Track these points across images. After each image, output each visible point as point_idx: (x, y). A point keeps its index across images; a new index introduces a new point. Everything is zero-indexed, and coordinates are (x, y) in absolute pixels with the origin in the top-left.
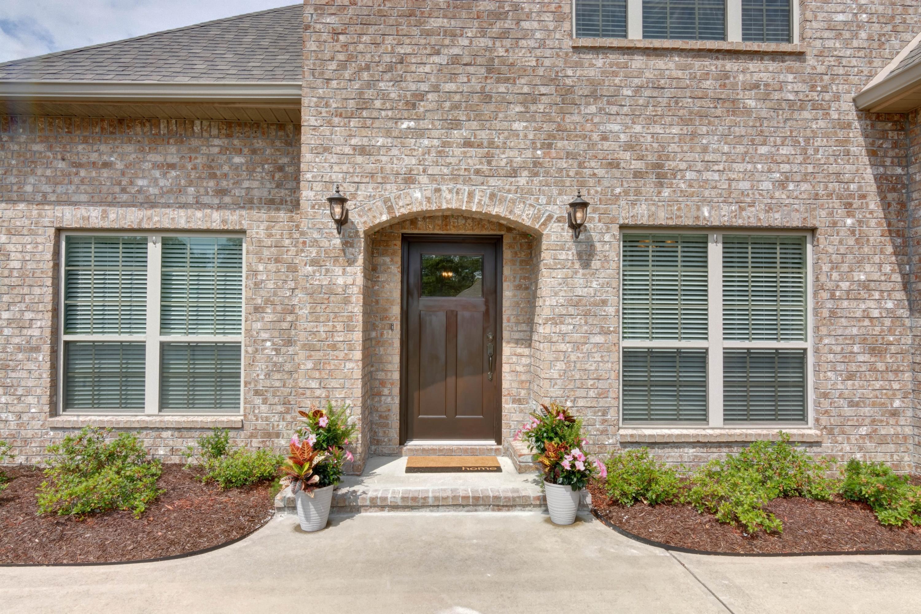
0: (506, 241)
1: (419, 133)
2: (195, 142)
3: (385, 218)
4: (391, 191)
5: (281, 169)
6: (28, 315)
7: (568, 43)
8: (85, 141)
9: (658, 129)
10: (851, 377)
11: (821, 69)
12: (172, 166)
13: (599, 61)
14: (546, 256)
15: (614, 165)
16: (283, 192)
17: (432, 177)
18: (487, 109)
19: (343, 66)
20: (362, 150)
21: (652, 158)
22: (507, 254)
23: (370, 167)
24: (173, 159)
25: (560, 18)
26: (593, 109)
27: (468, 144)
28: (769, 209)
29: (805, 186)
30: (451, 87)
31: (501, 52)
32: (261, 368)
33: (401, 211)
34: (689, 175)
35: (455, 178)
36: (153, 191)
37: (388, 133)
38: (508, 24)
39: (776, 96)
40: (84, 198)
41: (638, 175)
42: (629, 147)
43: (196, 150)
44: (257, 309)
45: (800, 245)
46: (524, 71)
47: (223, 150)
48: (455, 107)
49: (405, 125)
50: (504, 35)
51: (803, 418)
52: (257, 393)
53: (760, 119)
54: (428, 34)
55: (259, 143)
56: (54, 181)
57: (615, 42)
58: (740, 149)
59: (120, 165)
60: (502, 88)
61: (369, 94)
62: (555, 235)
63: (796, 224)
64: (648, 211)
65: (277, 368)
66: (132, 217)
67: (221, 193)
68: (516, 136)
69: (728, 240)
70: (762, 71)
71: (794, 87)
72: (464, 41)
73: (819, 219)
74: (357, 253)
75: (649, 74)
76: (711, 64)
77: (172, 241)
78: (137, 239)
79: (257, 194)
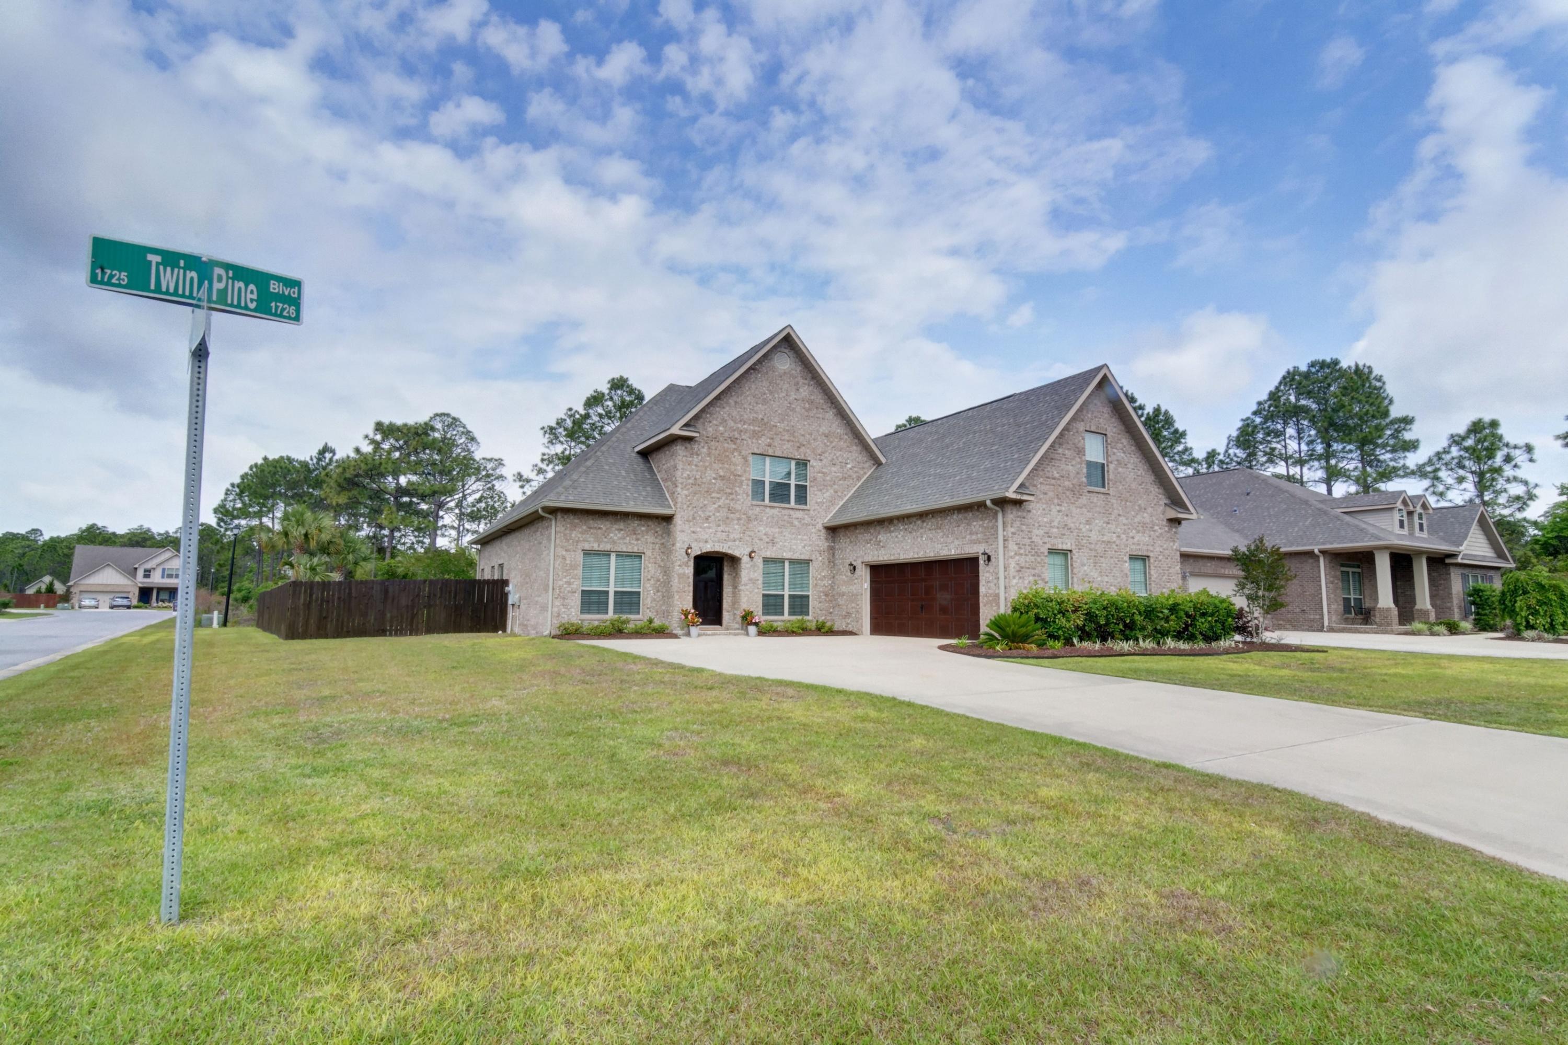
0: (725, 559)
1: (709, 528)
2: (629, 522)
3: (699, 553)
4: (701, 545)
6: (574, 580)
7: (749, 503)
9: (773, 530)
10: (820, 602)
11: (814, 514)
12: (622, 530)
13: (758, 509)
14: (743, 565)
15: (761, 540)
17: (713, 541)
18: (728, 521)
19: (688, 506)
20: (694, 532)
21: (771, 538)
22: (725, 564)
23: (696, 537)
24: (622, 527)
25: (748, 496)
26: (756, 523)
27: (722, 531)
28: (801, 554)
29: (809, 548)
30: (718, 514)
31: (732, 505)
32: (649, 600)
33: (704, 551)
34: (780, 544)
35: (719, 541)
36: (615, 538)
37: (701, 527)
38: (734, 496)
39: (803, 521)
40: (592, 539)
41: (767, 543)
42: (765, 534)
43: (629, 525)
44: (649, 580)
45: (809, 564)
46: (738, 511)
47: (638, 525)
48: (719, 520)
49: (705, 525)
50: (733, 499)
51: (808, 614)
52: (649, 608)
53: (799, 528)
54: (712, 498)
55: (650, 523)
56: (582, 533)
57: (762, 503)
58: (794, 536)
59: (604, 529)
60: (732, 515)
61: (696, 515)
62: (745, 559)
63: (807, 558)
64: (769, 554)
65: (654, 600)
66: (608, 547)
67: (637, 540)
68: (736, 529)
69: (790, 562)
70: (799, 514)
71: (807, 520)
72: (722, 501)
73: (813, 558)
74: (692, 563)
75: (771, 513)
76: (786, 512)
77: (620, 555)
78: (607, 554)
79: (649, 540)
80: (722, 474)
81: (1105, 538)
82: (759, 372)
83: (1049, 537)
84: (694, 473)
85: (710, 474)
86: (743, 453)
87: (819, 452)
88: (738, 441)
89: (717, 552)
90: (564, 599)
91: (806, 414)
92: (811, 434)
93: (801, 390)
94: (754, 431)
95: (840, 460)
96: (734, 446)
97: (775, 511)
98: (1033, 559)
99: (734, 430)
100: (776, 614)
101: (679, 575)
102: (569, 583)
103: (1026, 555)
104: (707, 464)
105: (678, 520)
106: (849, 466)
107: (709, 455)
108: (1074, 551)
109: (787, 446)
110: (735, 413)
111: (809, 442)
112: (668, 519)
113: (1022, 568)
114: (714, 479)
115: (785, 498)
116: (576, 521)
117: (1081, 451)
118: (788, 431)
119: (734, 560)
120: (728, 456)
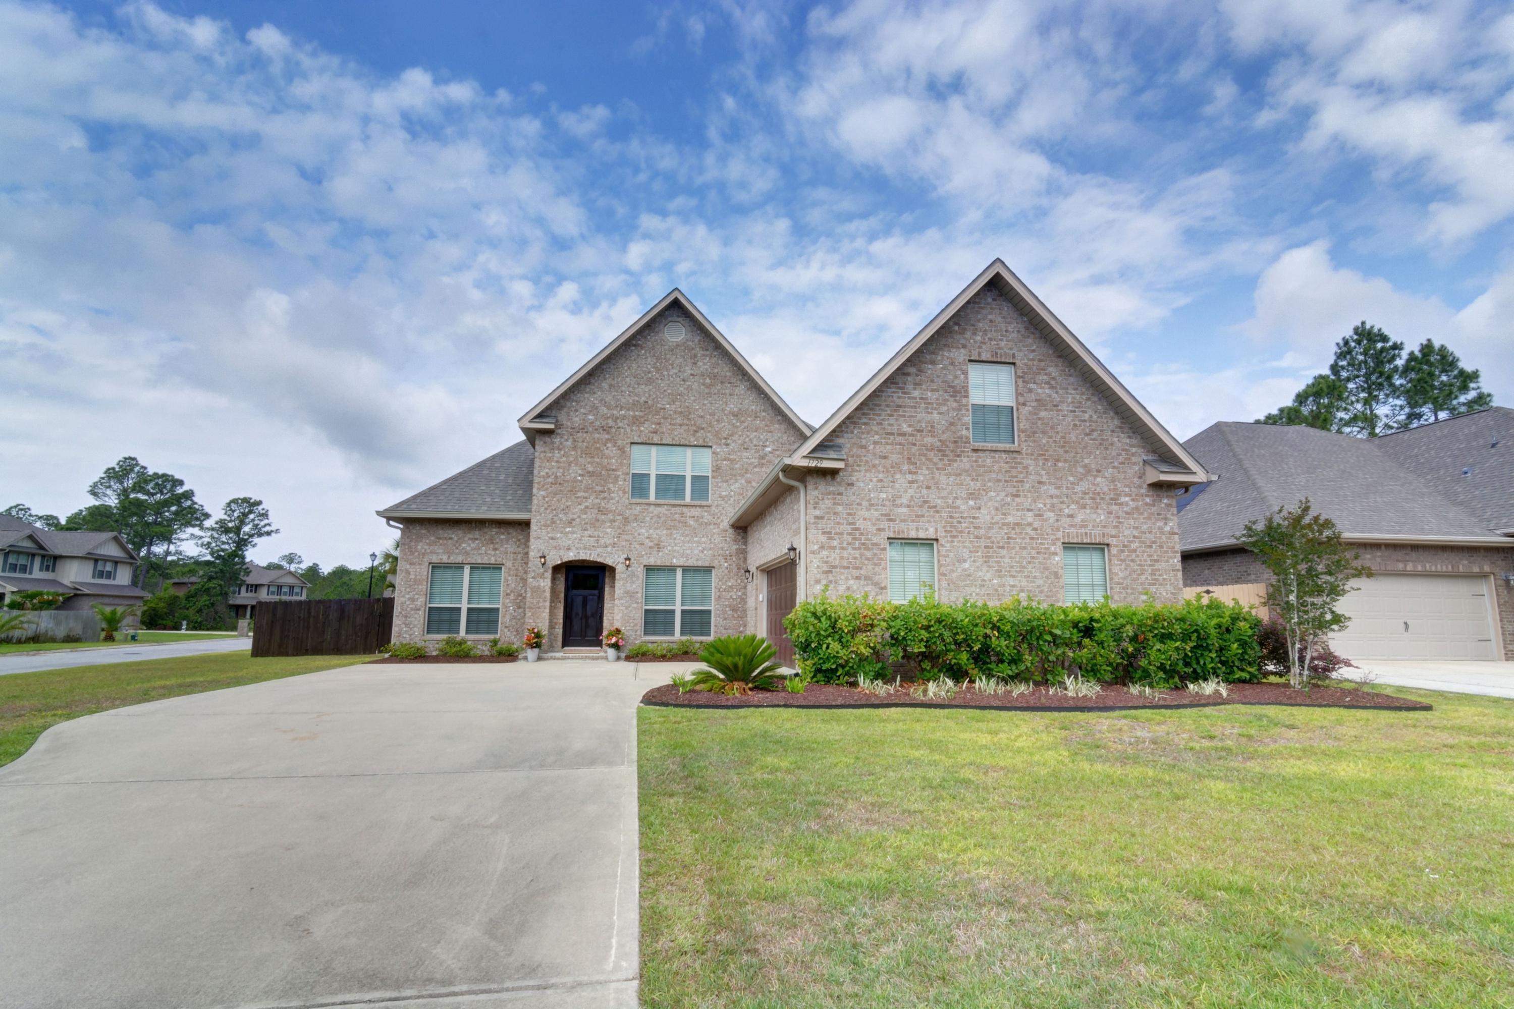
0: (607, 569)
1: (573, 533)
2: (486, 530)
3: (559, 562)
4: (562, 552)
5: (519, 540)
6: (416, 596)
7: (628, 502)
8: (443, 529)
9: (658, 532)
10: (725, 619)
11: (717, 511)
12: (476, 539)
13: (638, 508)
14: (617, 576)
15: (642, 544)
16: (520, 549)
17: (577, 548)
18: (597, 524)
19: (546, 509)
20: (552, 539)
21: (656, 542)
23: (555, 544)
24: (477, 536)
25: (624, 492)
26: (635, 524)
27: (590, 536)
28: (697, 560)
29: (710, 552)
30: (584, 516)
31: (603, 504)
32: (508, 617)
33: (565, 559)
34: (669, 548)
35: (585, 549)
36: (468, 548)
37: (562, 533)
38: (606, 495)
39: (701, 520)
40: (441, 551)
41: (650, 547)
42: (648, 538)
43: (486, 533)
44: (507, 594)
45: (711, 571)
46: (611, 511)
47: (497, 533)
48: (586, 523)
49: (568, 530)
50: (604, 498)
51: (709, 634)
52: (506, 627)
53: (695, 529)
54: (578, 498)
55: (511, 531)
56: (429, 545)
57: (646, 501)
58: (688, 539)
59: (456, 539)
60: (603, 517)
61: (555, 518)
62: (620, 568)
63: (707, 565)
64: (652, 561)
65: (514, 618)
66: (459, 559)
67: (495, 549)
68: (608, 533)
69: (683, 570)
70: (696, 512)
71: (707, 517)
72: (590, 501)
73: (716, 563)
74: (549, 575)
75: (656, 512)
76: (678, 510)
77: (474, 568)
78: (459, 567)
79: (509, 550)
80: (591, 469)
81: (1010, 519)
82: (642, 348)
83: (890, 520)
84: (555, 470)
85: (575, 471)
86: (620, 443)
87: (725, 435)
88: (613, 430)
89: (584, 561)
90: (406, 617)
91: (707, 391)
92: (713, 414)
93: (700, 364)
94: (634, 417)
95: (755, 442)
96: (607, 436)
97: (663, 510)
98: (857, 554)
99: (608, 418)
100: (665, 634)
101: (532, 589)
102: (412, 600)
103: (843, 548)
104: (571, 459)
105: (533, 527)
106: (768, 449)
107: (575, 448)
108: (942, 541)
109: (679, 431)
110: (609, 398)
111: (710, 424)
112: (525, 525)
113: (834, 567)
114: (580, 475)
115: (680, 493)
116: (424, 531)
117: (959, 392)
118: (681, 413)
119: (612, 570)
120: (598, 449)
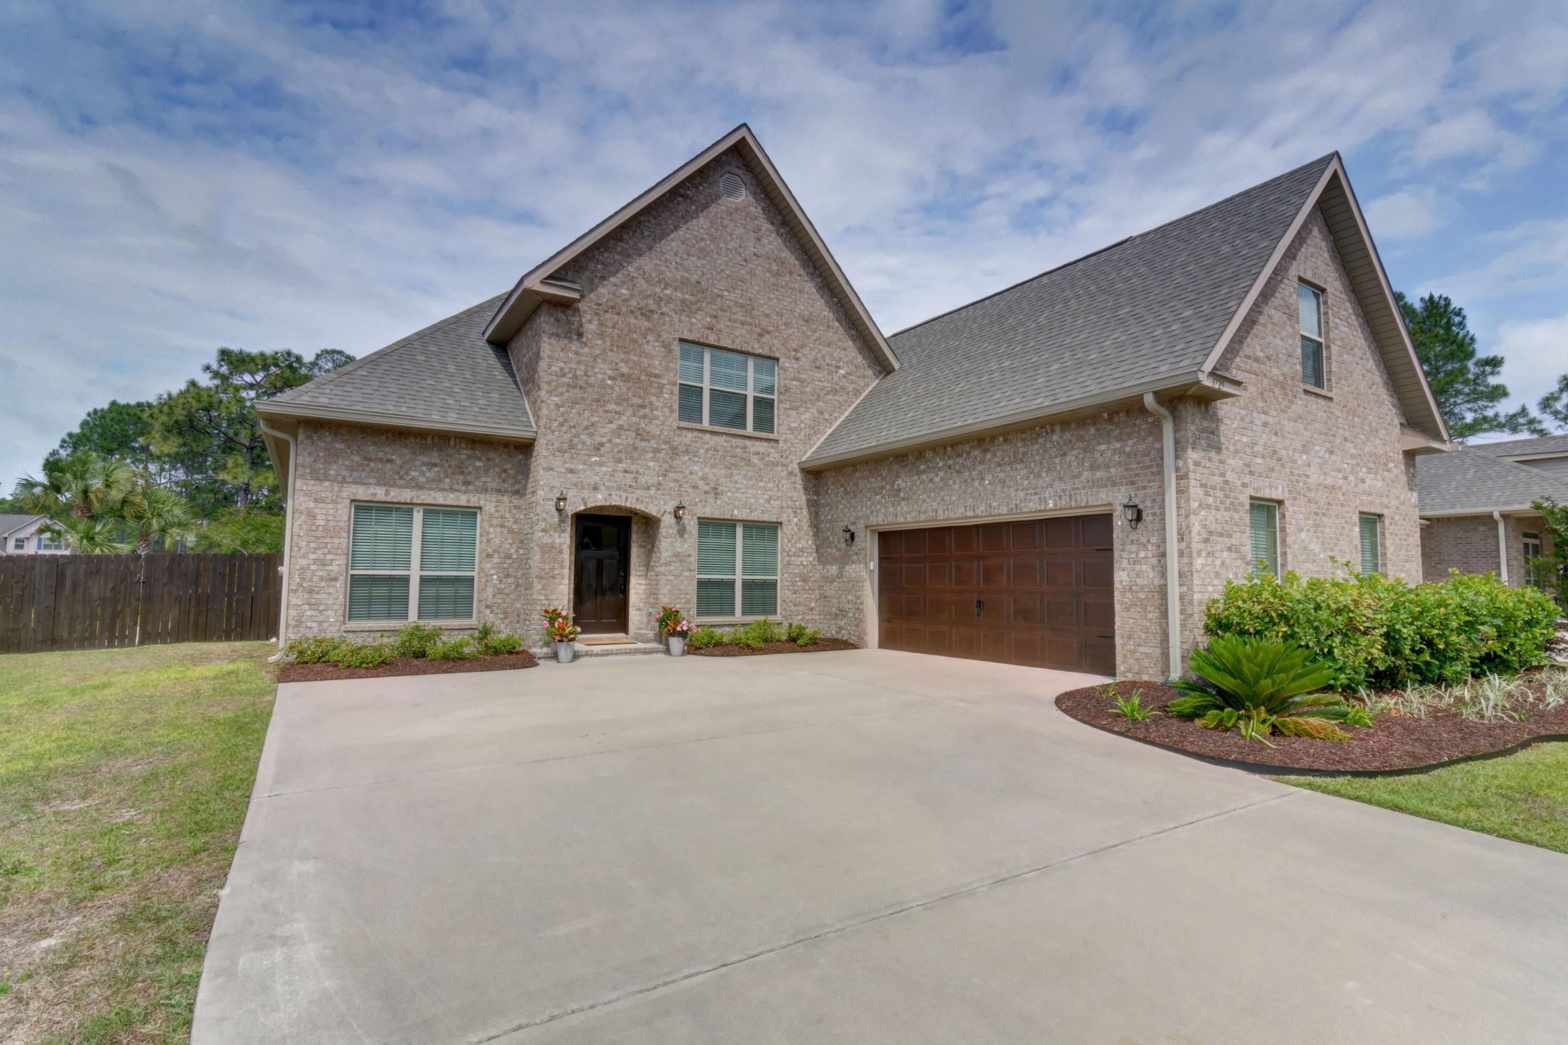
0: (634, 520)
1: (601, 464)
2: (450, 451)
3: (582, 508)
4: (586, 493)
5: (505, 471)
6: (329, 557)
7: (675, 424)
8: (375, 444)
9: (715, 470)
10: (795, 593)
11: (785, 448)
12: (435, 465)
13: (690, 435)
14: (663, 531)
15: (695, 487)
16: (506, 485)
17: (608, 488)
18: (635, 455)
19: (561, 425)
20: (571, 471)
21: (713, 485)
22: (634, 528)
23: (575, 480)
24: (436, 460)
25: (672, 411)
26: (686, 458)
27: (626, 471)
28: (763, 512)
29: (778, 502)
30: (617, 441)
31: (643, 425)
32: (490, 591)
33: (591, 505)
34: (729, 494)
35: (619, 489)
36: (422, 479)
37: (585, 463)
38: (647, 411)
39: (767, 459)
40: (372, 481)
41: (706, 492)
42: (703, 479)
43: (451, 456)
44: (489, 556)
45: (776, 528)
46: (654, 437)
47: (469, 457)
48: (620, 452)
49: (594, 459)
50: (644, 417)
51: (775, 613)
52: (487, 607)
53: (760, 469)
54: (607, 412)
55: (492, 455)
56: (351, 469)
57: (697, 426)
58: (751, 483)
59: (399, 462)
60: (643, 444)
61: (576, 440)
62: (668, 521)
63: (774, 520)
64: (710, 510)
65: (500, 591)
66: (406, 495)
67: (467, 483)
68: (650, 469)
69: (744, 526)
70: (761, 447)
71: (774, 456)
72: (625, 418)
73: (783, 518)
74: (568, 527)
75: (712, 443)
76: (740, 442)
77: (431, 511)
78: (406, 509)
79: (490, 485)
80: (625, 370)
81: (1329, 481)
82: (692, 202)
83: (1251, 473)
84: (573, 366)
85: (602, 369)
86: (665, 336)
87: (794, 345)
88: (656, 316)
89: (618, 508)
90: (311, 592)
91: (773, 280)
92: (780, 315)
93: (765, 241)
94: (683, 302)
95: (828, 361)
96: (646, 324)
97: (721, 440)
98: (1227, 515)
99: (648, 297)
100: (721, 613)
101: (542, 547)
102: (322, 563)
103: (1217, 509)
104: (597, 352)
105: (541, 449)
106: (842, 372)
107: (602, 335)
108: (1287, 503)
109: (740, 331)
110: (648, 268)
111: (777, 329)
112: (525, 448)
113: (1211, 533)
114: (610, 378)
115: (738, 420)
116: (339, 446)
117: (1292, 315)
118: (742, 306)
119: (650, 523)
120: (634, 341)
